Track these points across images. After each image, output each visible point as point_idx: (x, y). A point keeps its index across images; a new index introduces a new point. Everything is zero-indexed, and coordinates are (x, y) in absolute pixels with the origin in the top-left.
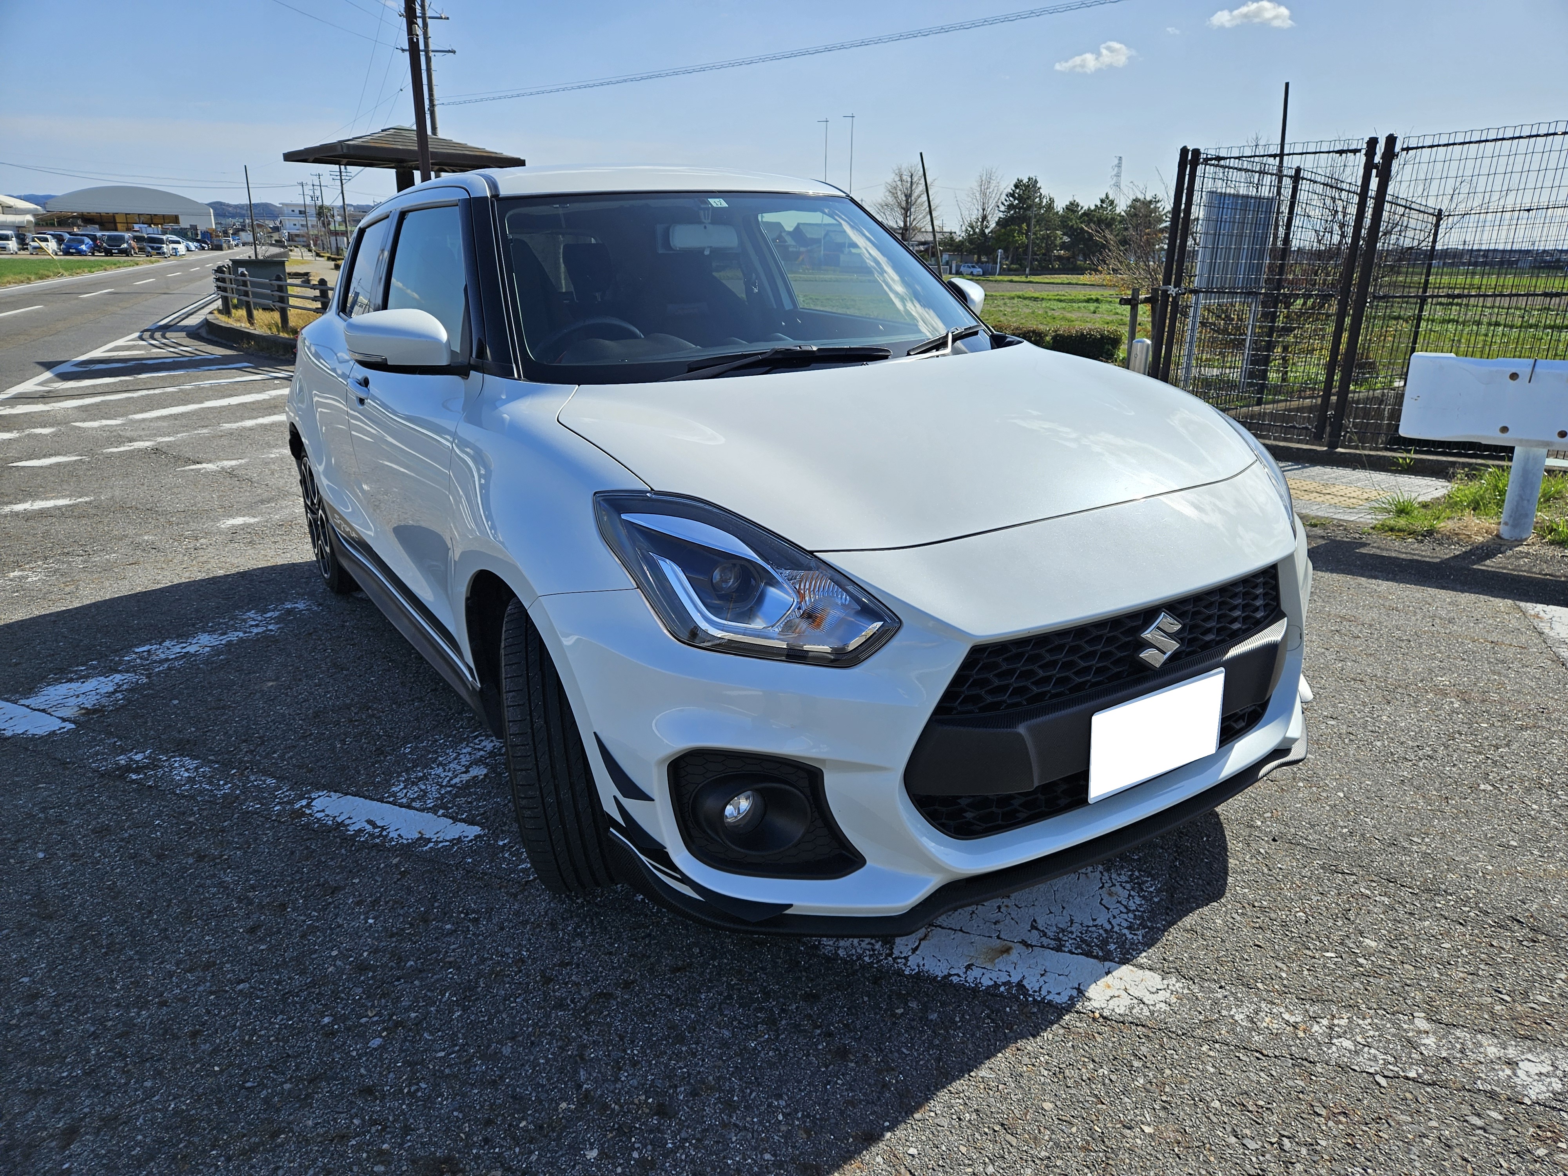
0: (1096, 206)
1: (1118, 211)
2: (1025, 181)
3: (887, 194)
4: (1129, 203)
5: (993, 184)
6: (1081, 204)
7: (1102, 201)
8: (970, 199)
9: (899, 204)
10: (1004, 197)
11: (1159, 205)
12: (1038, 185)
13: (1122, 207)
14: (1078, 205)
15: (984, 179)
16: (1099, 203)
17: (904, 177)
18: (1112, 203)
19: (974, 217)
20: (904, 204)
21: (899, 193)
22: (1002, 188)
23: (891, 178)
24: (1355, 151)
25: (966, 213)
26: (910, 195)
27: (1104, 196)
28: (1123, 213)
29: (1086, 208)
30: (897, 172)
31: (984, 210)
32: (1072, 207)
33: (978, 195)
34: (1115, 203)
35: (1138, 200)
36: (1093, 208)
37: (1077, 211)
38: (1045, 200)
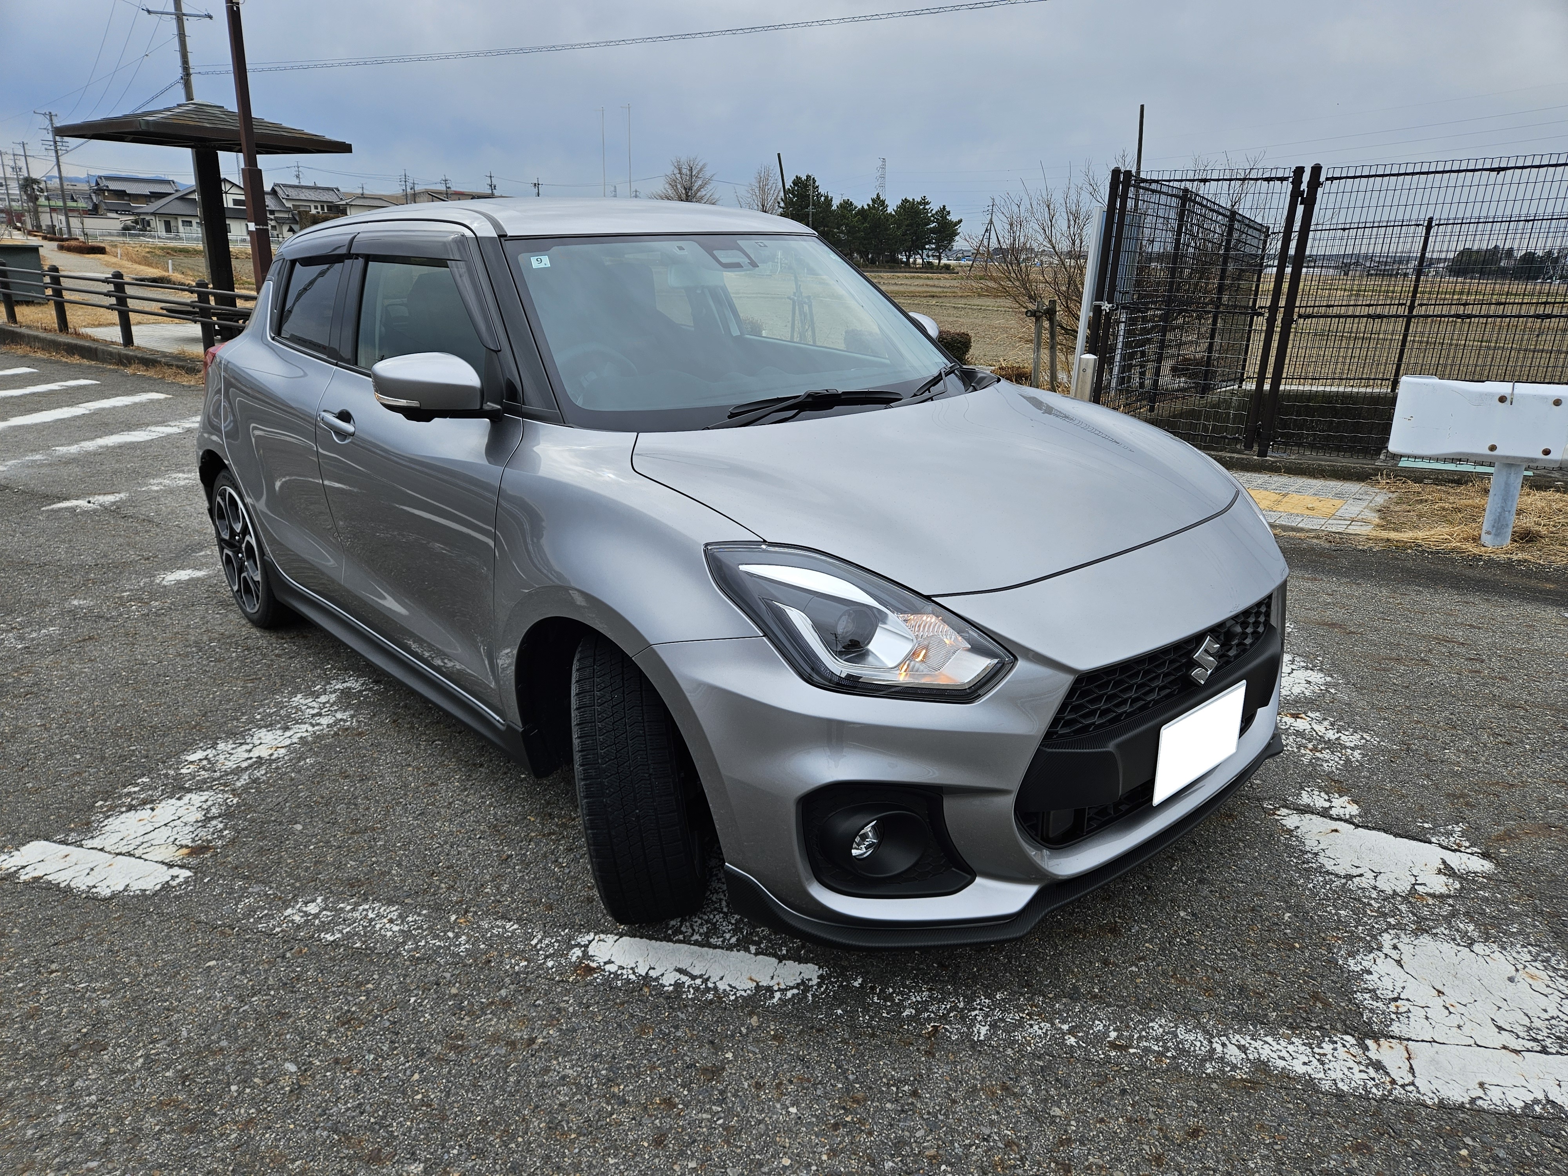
0: (868, 205)
1: (889, 211)
2: (804, 178)
3: (667, 186)
4: (899, 202)
5: (772, 180)
6: (855, 203)
7: (873, 200)
8: (750, 195)
9: (680, 197)
11: (927, 207)
12: (817, 184)
13: (892, 208)
14: (851, 204)
15: (762, 175)
16: (871, 203)
17: (684, 171)
18: (883, 203)
20: (683, 197)
21: (679, 186)
23: (670, 170)
24: (1282, 179)
26: (690, 189)
27: (875, 196)
28: (893, 213)
29: (860, 207)
30: (676, 164)
31: (763, 205)
32: (847, 206)
33: (757, 191)
34: (886, 203)
35: (909, 201)
36: (866, 207)
37: (852, 210)
38: (823, 199)
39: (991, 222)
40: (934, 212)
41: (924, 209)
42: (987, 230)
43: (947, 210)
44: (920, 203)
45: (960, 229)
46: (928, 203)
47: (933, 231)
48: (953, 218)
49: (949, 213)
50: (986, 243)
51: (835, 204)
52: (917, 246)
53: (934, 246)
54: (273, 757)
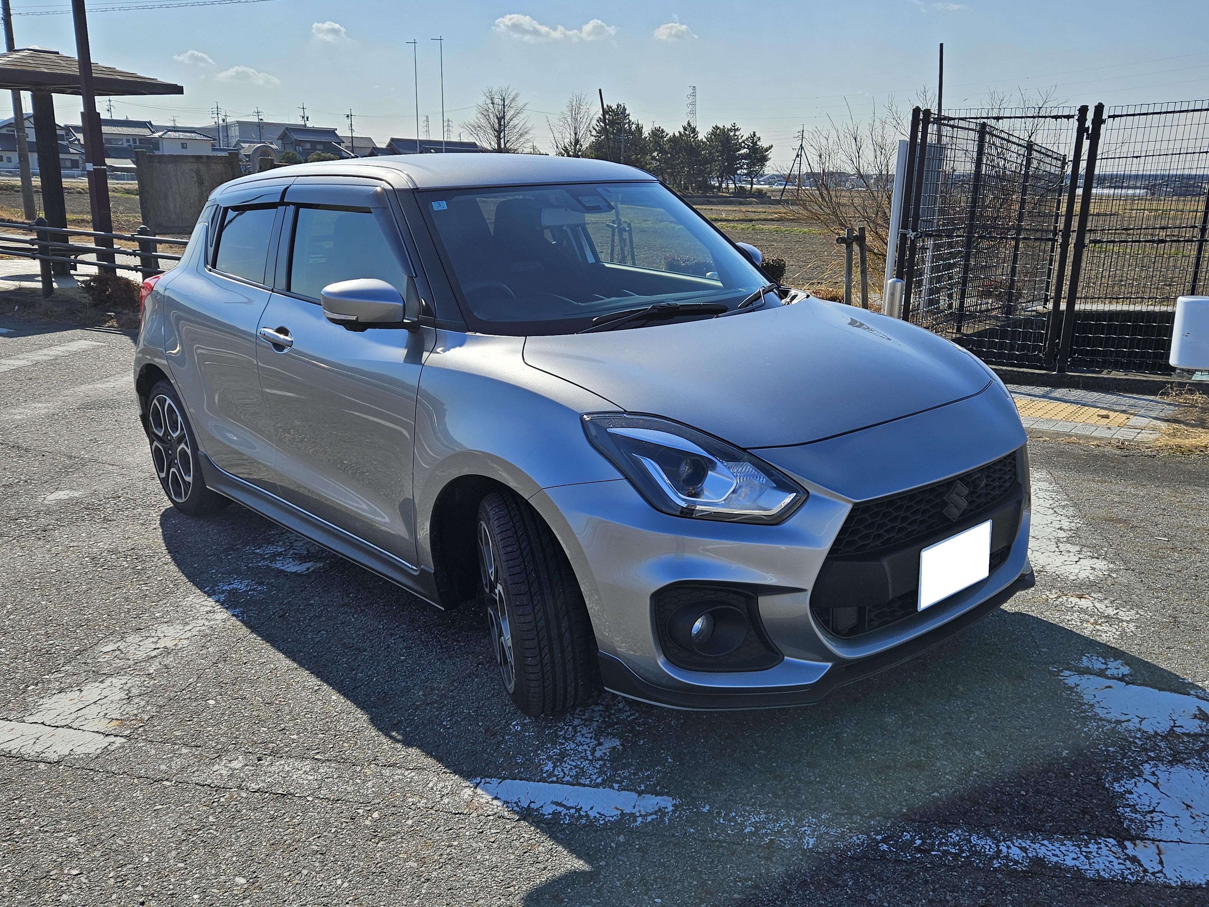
0: (680, 133)
1: (699, 138)
2: (614, 107)
3: (479, 115)
4: (710, 130)
5: (583, 109)
6: (667, 130)
7: (685, 129)
8: (561, 123)
9: (493, 127)
10: (594, 122)
11: (737, 133)
12: (627, 112)
13: (703, 134)
14: (663, 131)
15: (574, 104)
16: (682, 130)
17: (496, 101)
18: (694, 130)
19: (567, 141)
20: (496, 126)
21: (491, 116)
22: (592, 113)
23: (482, 100)
25: (558, 136)
26: (504, 117)
27: (686, 124)
28: (704, 140)
29: (671, 134)
30: (488, 94)
31: (576, 134)
32: (657, 133)
33: (569, 120)
34: (697, 129)
35: (718, 128)
36: (677, 134)
37: (662, 137)
38: (634, 126)
39: (802, 147)
40: (744, 138)
41: (735, 135)
42: (798, 156)
43: (758, 135)
44: (730, 130)
45: (771, 154)
46: (738, 130)
47: (744, 156)
48: (763, 143)
49: (759, 139)
50: (796, 166)
51: (646, 132)
52: (729, 172)
53: (745, 171)
54: (179, 647)
